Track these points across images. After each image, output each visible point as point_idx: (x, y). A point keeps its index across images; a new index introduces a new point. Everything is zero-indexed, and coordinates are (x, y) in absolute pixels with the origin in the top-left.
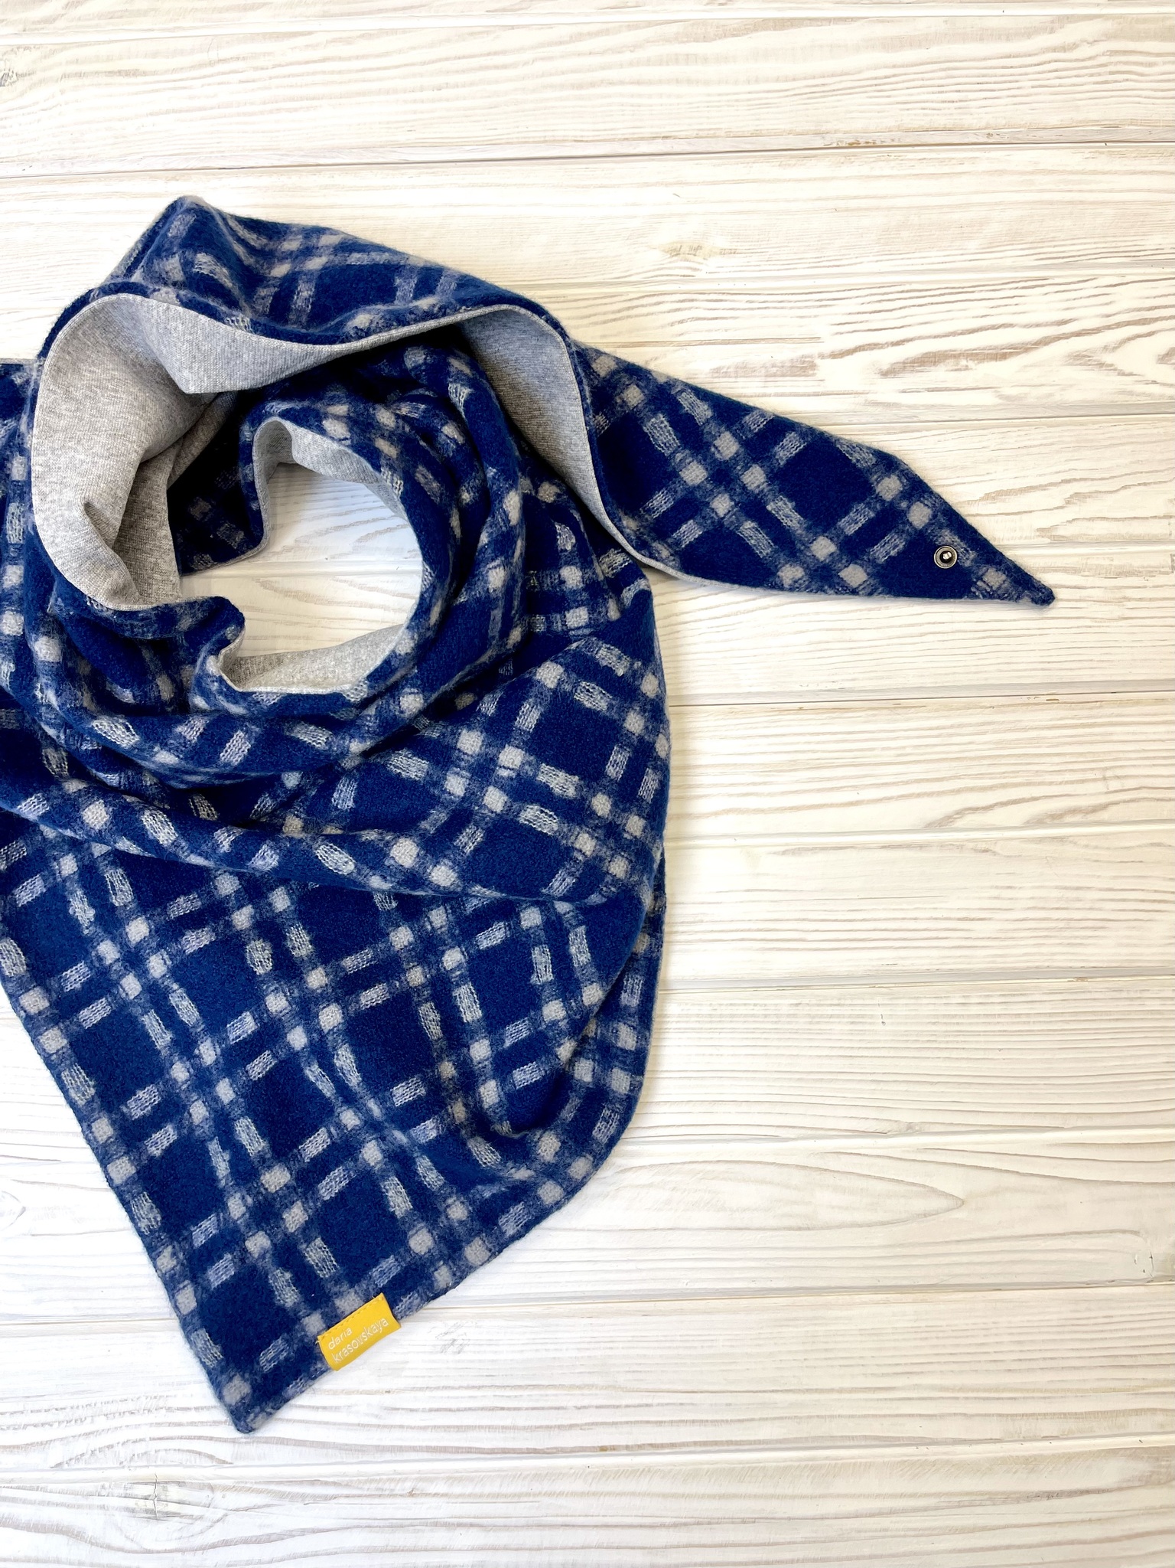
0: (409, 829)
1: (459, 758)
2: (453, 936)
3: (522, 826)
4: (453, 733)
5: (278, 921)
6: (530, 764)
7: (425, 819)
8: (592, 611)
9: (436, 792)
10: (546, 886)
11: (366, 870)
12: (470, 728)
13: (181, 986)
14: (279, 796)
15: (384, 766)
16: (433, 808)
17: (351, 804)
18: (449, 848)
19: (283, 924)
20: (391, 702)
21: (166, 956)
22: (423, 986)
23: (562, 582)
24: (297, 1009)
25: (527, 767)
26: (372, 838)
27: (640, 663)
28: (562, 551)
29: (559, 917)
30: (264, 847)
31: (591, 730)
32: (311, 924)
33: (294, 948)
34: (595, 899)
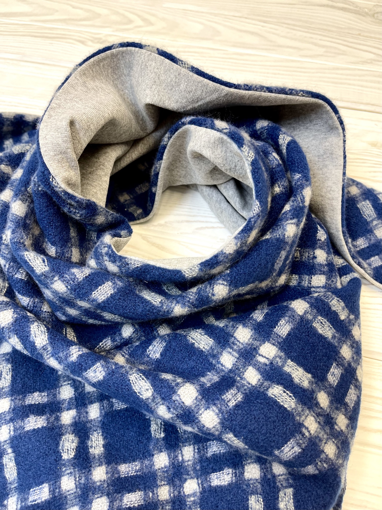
0: (193, 379)
1: (233, 343)
2: (195, 469)
3: (270, 398)
4: (233, 327)
5: (89, 425)
6: (280, 358)
7: (203, 376)
8: (328, 278)
9: (214, 362)
10: (279, 448)
11: (159, 400)
12: (244, 325)
13: (14, 452)
14: (116, 341)
15: (185, 336)
16: (210, 371)
17: (158, 356)
18: (218, 399)
19: (91, 428)
20: (208, 286)
21: (12, 428)
22: (167, 502)
23: (315, 257)
24: (80, 493)
25: (278, 359)
26: (169, 378)
27: (353, 317)
28: (319, 240)
29: (274, 476)
30: (98, 364)
31: (321, 348)
32: (107, 433)
33: (91, 447)
34: (310, 470)
